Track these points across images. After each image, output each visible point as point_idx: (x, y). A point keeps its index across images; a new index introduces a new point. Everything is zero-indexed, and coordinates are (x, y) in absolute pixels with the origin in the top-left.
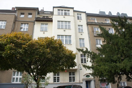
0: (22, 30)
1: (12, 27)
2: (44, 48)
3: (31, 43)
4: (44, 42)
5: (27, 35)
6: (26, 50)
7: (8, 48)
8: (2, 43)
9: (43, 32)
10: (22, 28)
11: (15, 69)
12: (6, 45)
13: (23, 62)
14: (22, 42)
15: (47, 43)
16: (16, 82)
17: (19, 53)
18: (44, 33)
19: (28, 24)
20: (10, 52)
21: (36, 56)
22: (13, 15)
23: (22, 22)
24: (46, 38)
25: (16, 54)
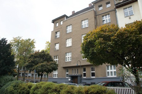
0: (105, 22)
1: (94, 23)
2: (135, 35)
3: (119, 32)
4: (135, 28)
5: (113, 26)
6: (116, 42)
7: (97, 43)
8: (91, 40)
9: (128, 17)
10: (104, 20)
11: (108, 63)
12: (95, 41)
13: (115, 55)
14: (110, 34)
15: (138, 27)
16: (111, 75)
17: (110, 46)
18: (130, 18)
19: (109, 14)
20: (100, 47)
21: (129, 46)
22: (91, 11)
23: (103, 15)
24: (135, 23)
25: (107, 47)
